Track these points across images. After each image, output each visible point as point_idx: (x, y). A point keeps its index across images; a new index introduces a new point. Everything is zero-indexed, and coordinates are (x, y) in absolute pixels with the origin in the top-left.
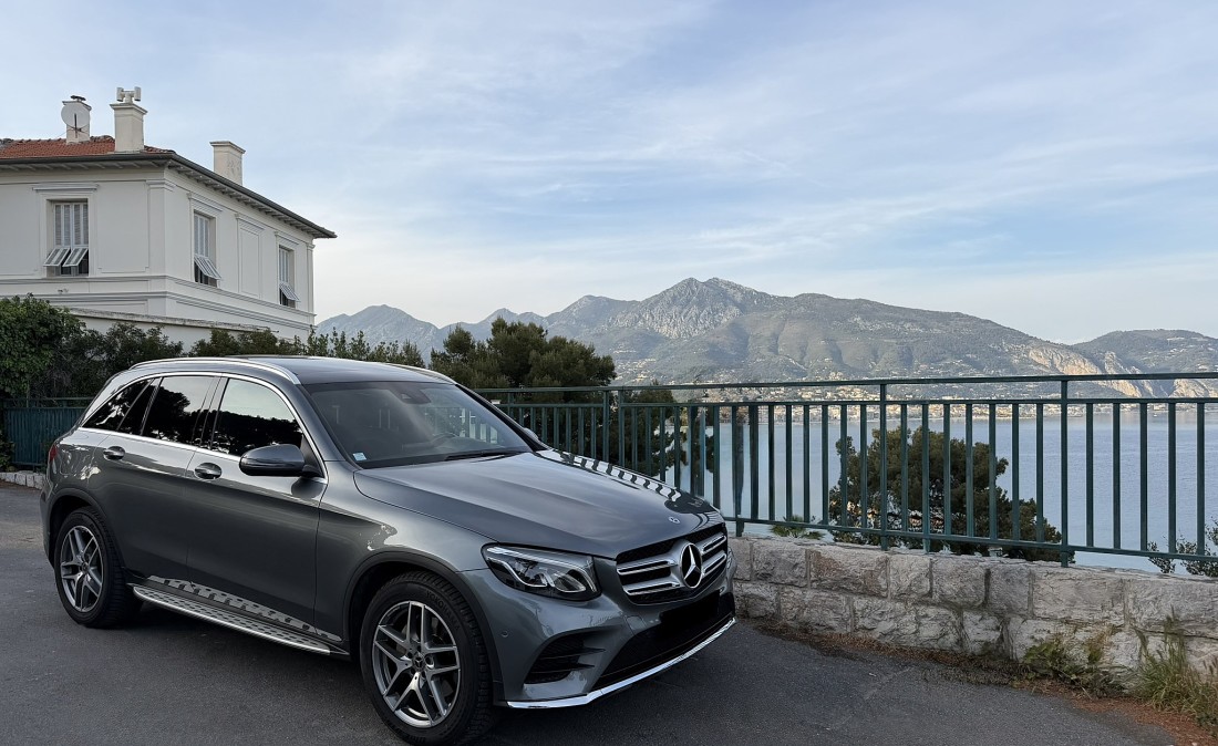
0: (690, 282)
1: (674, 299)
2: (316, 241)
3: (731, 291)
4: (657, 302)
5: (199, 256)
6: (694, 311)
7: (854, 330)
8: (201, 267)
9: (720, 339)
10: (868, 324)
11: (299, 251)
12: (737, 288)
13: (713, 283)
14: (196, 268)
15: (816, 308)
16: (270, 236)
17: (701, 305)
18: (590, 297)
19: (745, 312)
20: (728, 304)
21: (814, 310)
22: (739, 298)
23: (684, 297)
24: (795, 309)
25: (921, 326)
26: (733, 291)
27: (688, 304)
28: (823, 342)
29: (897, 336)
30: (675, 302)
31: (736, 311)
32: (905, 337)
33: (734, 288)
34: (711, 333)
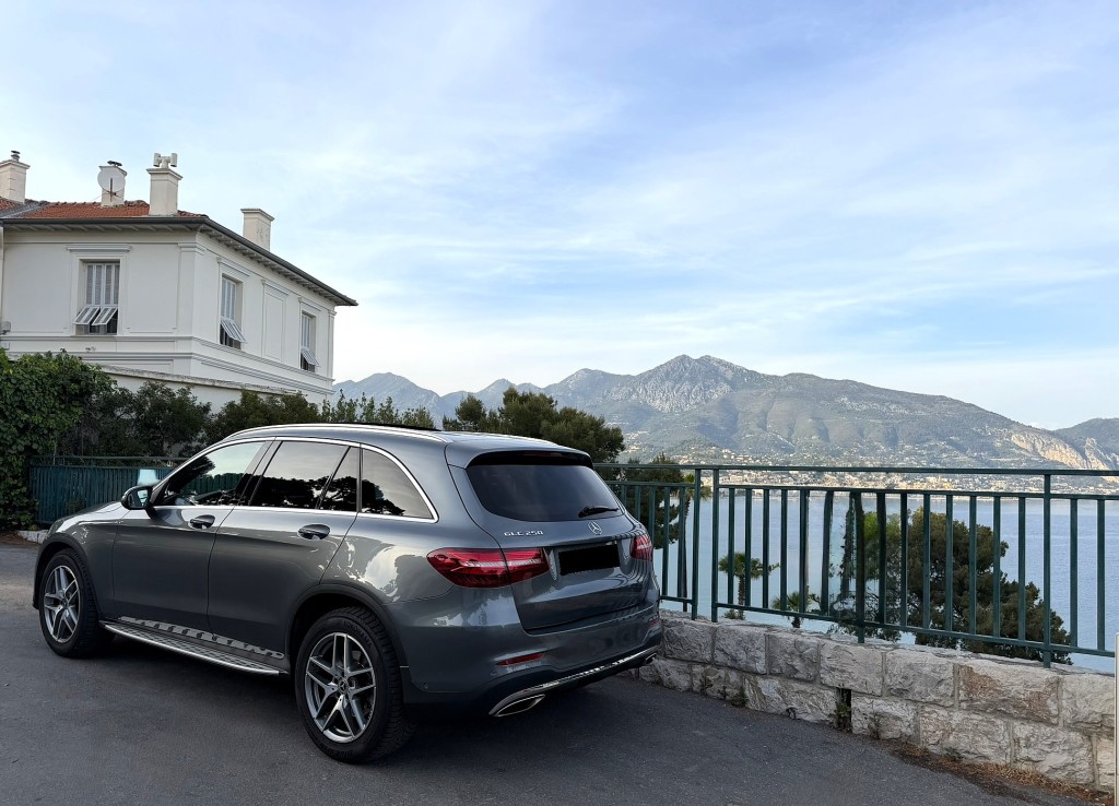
0: (683, 359)
1: (667, 374)
2: (338, 309)
3: (722, 369)
4: (650, 377)
5: (225, 318)
6: (686, 386)
7: (841, 409)
8: (226, 330)
9: (711, 414)
10: (854, 404)
11: (321, 317)
12: (729, 366)
13: (705, 361)
14: (222, 330)
15: (804, 388)
16: (293, 302)
17: (693, 380)
18: (586, 370)
19: (736, 389)
20: (719, 380)
21: (802, 389)
22: (729, 376)
23: (676, 373)
24: (784, 388)
25: (907, 407)
26: (724, 369)
27: (680, 379)
28: (810, 421)
29: (882, 416)
30: (668, 377)
31: (727, 388)
32: (891, 418)
33: (725, 366)
34: (702, 408)
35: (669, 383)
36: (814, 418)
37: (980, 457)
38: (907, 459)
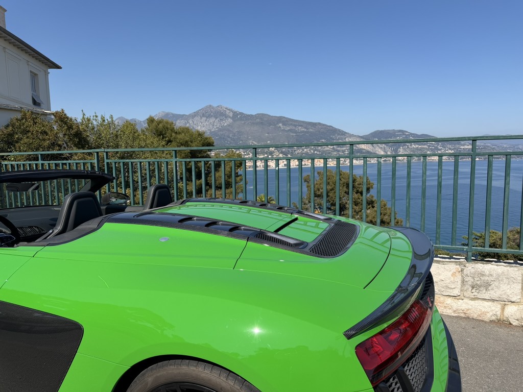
0: (210, 107)
4: (195, 115)
7: (279, 130)
9: (224, 133)
10: (285, 127)
13: (220, 107)
17: (215, 117)
19: (234, 121)
20: (227, 117)
21: (263, 121)
22: (231, 114)
23: (207, 113)
24: (255, 120)
25: (305, 128)
26: (228, 111)
27: (209, 117)
28: (267, 134)
29: (296, 132)
30: (203, 115)
31: (230, 120)
32: (299, 133)
33: (229, 110)
34: (220, 130)
35: (204, 119)
36: (268, 133)
37: (333, 148)
38: (305, 150)
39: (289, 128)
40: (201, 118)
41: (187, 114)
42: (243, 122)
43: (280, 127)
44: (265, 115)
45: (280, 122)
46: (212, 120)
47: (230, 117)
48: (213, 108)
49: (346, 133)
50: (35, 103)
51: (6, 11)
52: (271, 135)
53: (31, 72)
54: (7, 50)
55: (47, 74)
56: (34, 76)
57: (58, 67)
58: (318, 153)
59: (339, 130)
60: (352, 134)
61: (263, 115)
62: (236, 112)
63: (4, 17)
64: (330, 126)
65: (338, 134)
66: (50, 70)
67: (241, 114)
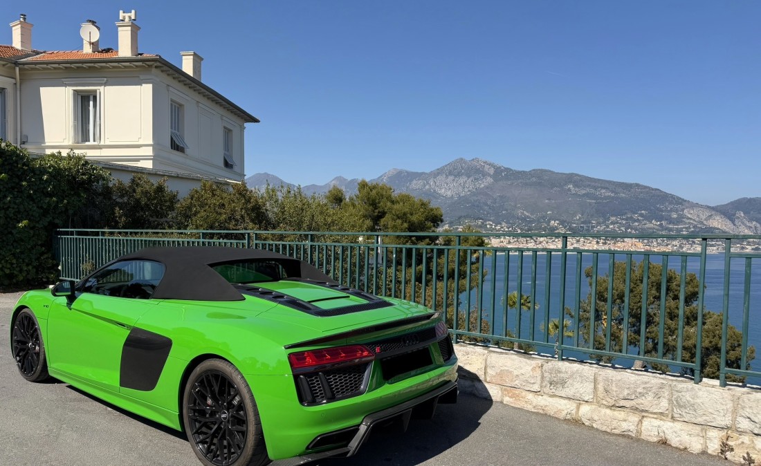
0: (461, 161)
1: (450, 170)
4: (438, 173)
5: (174, 131)
7: (568, 193)
8: (175, 139)
9: (479, 198)
10: (577, 189)
13: (475, 162)
14: (172, 139)
17: (467, 175)
19: (496, 181)
20: (485, 174)
21: (542, 180)
22: (492, 171)
23: (456, 170)
24: (529, 179)
25: (612, 192)
26: (488, 167)
27: (459, 175)
28: (547, 201)
29: (596, 198)
30: (450, 173)
31: (490, 180)
32: (601, 198)
33: (489, 165)
34: (473, 194)
35: (451, 178)
36: (549, 199)
37: (661, 225)
38: (612, 226)
39: (584, 192)
40: (447, 176)
41: (428, 171)
42: (509, 182)
43: (569, 190)
44: (546, 171)
45: (570, 182)
46: (462, 180)
47: (489, 175)
48: (465, 162)
49: (685, 201)
50: (227, 165)
51: (202, 59)
52: (553, 201)
53: (225, 128)
54: (200, 105)
55: (243, 128)
56: (228, 132)
57: (255, 121)
58: (633, 232)
59: (672, 196)
60: (695, 202)
61: (542, 171)
62: (500, 167)
63: (200, 67)
64: (656, 189)
65: (671, 203)
66: (247, 125)
67: (507, 170)
